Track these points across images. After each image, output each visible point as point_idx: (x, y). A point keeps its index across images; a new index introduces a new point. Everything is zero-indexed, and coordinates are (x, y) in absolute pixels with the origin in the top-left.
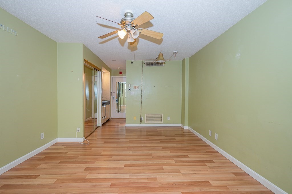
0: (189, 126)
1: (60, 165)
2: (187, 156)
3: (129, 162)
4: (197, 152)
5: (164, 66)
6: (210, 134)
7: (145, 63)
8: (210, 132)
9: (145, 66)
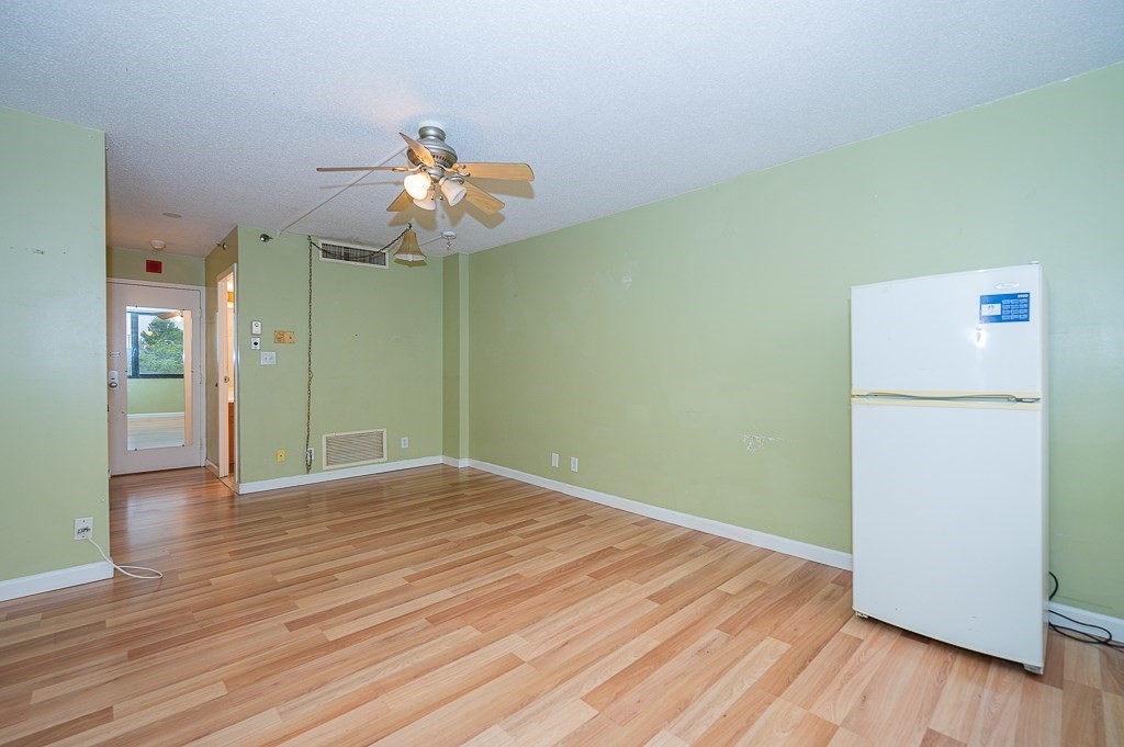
0: (472, 456)
1: (154, 658)
2: (532, 522)
3: (409, 571)
4: (544, 509)
5: (387, 267)
6: (555, 462)
7: (321, 246)
8: (555, 457)
9: (321, 258)
